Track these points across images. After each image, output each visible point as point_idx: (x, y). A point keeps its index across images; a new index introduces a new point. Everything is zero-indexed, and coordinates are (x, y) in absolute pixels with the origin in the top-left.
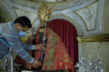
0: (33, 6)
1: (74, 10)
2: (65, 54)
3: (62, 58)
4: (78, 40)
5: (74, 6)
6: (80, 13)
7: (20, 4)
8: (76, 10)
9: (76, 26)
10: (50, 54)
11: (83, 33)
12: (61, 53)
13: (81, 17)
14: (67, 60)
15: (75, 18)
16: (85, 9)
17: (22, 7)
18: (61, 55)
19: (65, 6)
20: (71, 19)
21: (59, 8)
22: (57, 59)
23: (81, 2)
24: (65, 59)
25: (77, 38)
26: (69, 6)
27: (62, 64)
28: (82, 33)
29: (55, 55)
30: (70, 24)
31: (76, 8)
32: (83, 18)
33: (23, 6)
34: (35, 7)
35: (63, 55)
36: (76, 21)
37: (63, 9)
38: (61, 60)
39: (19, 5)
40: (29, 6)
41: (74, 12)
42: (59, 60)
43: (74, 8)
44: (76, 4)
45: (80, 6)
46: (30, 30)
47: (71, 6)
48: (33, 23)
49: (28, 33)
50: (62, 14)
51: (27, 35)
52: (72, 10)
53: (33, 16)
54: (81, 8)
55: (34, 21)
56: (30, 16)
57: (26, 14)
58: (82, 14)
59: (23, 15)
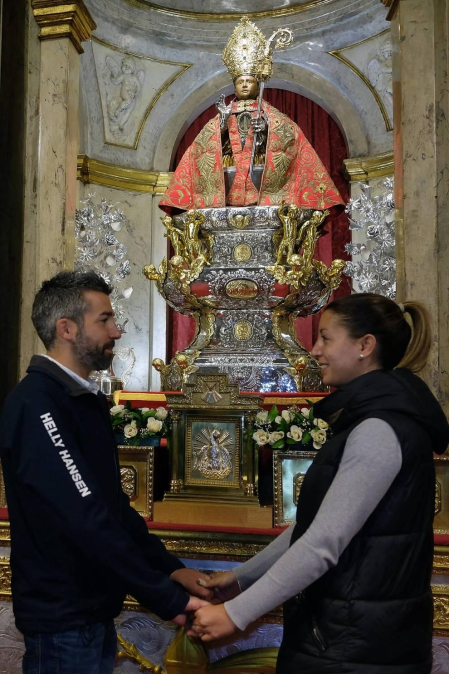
0: (158, 29)
1: (336, 45)
2: (316, 171)
3: (308, 181)
4: (351, 171)
5: (334, 30)
6: (359, 57)
7: (114, 23)
8: (344, 46)
10: (278, 165)
11: (373, 141)
12: (307, 168)
13: (362, 77)
14: (322, 185)
15: (339, 80)
16: (381, 39)
17: (117, 35)
18: (305, 174)
20: (320, 85)
23: (365, 13)
24: (317, 184)
25: (347, 162)
26: (315, 27)
27: (308, 197)
28: (369, 143)
29: (289, 174)
30: (316, 111)
31: (345, 36)
32: (371, 79)
33: (121, 28)
34: (164, 34)
35: (312, 173)
38: (305, 186)
39: (109, 25)
40: (141, 29)
41: (336, 54)
42: (300, 187)
43: (334, 37)
44: (345, 21)
45: (359, 30)
46: (137, 138)
47: (320, 30)
48: (150, 108)
49: (129, 151)
50: (283, 64)
51: (125, 158)
52: (328, 47)
53: (154, 76)
54: (363, 37)
55: (155, 99)
56: (142, 74)
57: (129, 63)
58: (368, 64)
59: (116, 70)
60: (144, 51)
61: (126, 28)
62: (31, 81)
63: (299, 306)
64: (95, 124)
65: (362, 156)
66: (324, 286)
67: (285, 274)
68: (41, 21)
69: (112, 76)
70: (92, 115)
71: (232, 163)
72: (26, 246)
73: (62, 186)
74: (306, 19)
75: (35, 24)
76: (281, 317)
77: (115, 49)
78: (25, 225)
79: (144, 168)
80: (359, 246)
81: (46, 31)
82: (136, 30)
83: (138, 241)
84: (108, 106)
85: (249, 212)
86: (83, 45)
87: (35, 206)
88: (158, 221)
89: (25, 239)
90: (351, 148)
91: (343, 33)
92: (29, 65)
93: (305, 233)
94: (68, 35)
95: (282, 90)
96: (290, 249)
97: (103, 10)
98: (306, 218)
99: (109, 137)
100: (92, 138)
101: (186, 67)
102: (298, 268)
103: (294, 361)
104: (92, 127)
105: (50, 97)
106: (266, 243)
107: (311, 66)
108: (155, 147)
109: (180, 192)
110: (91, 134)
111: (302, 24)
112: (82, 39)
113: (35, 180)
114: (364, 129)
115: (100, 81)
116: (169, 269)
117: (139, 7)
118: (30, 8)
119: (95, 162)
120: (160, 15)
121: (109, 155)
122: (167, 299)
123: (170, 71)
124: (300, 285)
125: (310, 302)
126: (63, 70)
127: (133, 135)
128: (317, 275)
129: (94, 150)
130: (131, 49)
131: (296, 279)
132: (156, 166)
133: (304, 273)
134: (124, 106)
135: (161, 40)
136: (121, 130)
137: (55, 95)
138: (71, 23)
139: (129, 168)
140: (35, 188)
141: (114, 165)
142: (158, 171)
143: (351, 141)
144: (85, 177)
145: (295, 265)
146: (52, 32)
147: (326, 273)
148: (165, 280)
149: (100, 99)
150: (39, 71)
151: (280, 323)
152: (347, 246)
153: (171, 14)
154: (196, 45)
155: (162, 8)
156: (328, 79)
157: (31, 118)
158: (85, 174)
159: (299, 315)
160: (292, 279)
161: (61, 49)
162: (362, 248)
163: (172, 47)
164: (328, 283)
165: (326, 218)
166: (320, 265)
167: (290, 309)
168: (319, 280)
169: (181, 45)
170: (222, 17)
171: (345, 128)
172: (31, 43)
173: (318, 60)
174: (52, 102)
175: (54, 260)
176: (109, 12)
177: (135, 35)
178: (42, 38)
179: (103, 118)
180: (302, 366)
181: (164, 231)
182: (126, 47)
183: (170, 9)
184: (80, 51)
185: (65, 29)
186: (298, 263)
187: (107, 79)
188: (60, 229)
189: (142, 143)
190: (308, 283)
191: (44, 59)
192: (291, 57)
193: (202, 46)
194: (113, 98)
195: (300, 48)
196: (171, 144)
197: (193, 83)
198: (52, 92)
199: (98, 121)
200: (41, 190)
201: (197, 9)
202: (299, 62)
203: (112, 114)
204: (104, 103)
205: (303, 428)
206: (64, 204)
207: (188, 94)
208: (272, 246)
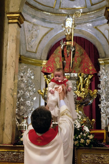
0: (43, 18)
1: (96, 25)
2: (89, 63)
3: (87, 66)
4: (100, 62)
6: (102, 29)
7: (30, 15)
8: (98, 25)
9: (97, 45)
12: (86, 62)
13: (103, 35)
14: (91, 67)
15: (96, 35)
17: (31, 19)
18: (86, 64)
19: (84, 19)
20: (91, 36)
21: (77, 21)
22: (83, 66)
24: (89, 67)
25: (99, 60)
26: (90, 20)
27: (87, 70)
28: (105, 54)
29: (81, 64)
30: (90, 44)
31: (97, 23)
32: (106, 36)
33: (32, 17)
34: (45, 19)
35: (88, 64)
36: (97, 38)
37: (82, 23)
40: (38, 17)
41: (96, 28)
42: (85, 67)
43: (95, 22)
44: (98, 18)
45: (102, 21)
46: (37, 50)
47: (91, 20)
48: (41, 41)
49: (34, 54)
50: (80, 30)
51: (33, 55)
52: (93, 26)
53: (42, 31)
54: (103, 23)
55: (42, 38)
56: (38, 31)
57: (35, 27)
58: (105, 31)
59: (31, 29)
60: (39, 24)
61: (34, 17)
62: (5, 36)
63: (85, 103)
64: (24, 45)
65: (103, 58)
66: (91, 97)
67: (80, 94)
68: (9, 18)
69: (29, 31)
70: (23, 42)
71: (65, 60)
72: (3, 84)
73: (14, 67)
74: (87, 17)
75: (7, 19)
76: (79, 106)
77: (30, 23)
78: (3, 78)
79: (38, 59)
80: (102, 85)
81: (10, 21)
82: (37, 18)
83: (36, 81)
84: (28, 40)
85: (70, 75)
86: (21, 25)
87: (6, 72)
88: (42, 76)
89: (2, 82)
90: (100, 55)
91: (98, 22)
92: (5, 31)
93: (86, 82)
94: (17, 23)
95: (80, 37)
96: (82, 86)
97: (27, 11)
98: (86, 77)
99: (28, 49)
100: (23, 49)
101: (52, 29)
102: (84, 92)
103: (82, 120)
104: (23, 46)
105: (11, 41)
106: (75, 84)
107: (89, 31)
108: (42, 53)
109: (50, 68)
110: (22, 48)
111: (86, 18)
112: (21, 24)
113: (6, 65)
114: (104, 50)
115: (26, 32)
116: (45, 91)
117: (38, 11)
118: (6, 14)
119: (23, 57)
120: (44, 13)
121: (27, 54)
122: (45, 100)
123: (47, 30)
124: (84, 97)
125: (88, 102)
126: (15, 33)
127: (35, 49)
128: (90, 94)
129: (23, 53)
130: (35, 23)
131: (83, 95)
132: (42, 58)
133: (85, 93)
134: (33, 40)
135: (44, 21)
136: (32, 47)
137: (13, 40)
138: (18, 19)
139: (34, 58)
140: (6, 67)
141: (29, 58)
142: (43, 60)
143: (100, 53)
144: (20, 61)
145: (83, 91)
146: (12, 22)
147: (92, 93)
148: (44, 94)
149: (25, 38)
150: (8, 32)
151: (79, 108)
152: (98, 85)
153: (47, 13)
154: (55, 23)
155: (45, 11)
156: (94, 35)
157: (5, 46)
158: (21, 60)
159: (84, 106)
160: (82, 95)
161: (15, 26)
162: (103, 86)
163: (48, 23)
164: (93, 96)
165: (92, 77)
166: (90, 91)
167: (82, 104)
168: (90, 96)
169: (50, 23)
170: (62, 15)
171: (99, 49)
172: (6, 24)
173: (91, 29)
174: (12, 42)
175: (11, 89)
176: (29, 12)
177: (36, 19)
178: (9, 23)
179: (26, 43)
180: (85, 121)
181: (44, 79)
182: (34, 22)
183: (47, 12)
184: (20, 27)
185: (16, 21)
186: (84, 90)
187: (28, 32)
188: (13, 79)
189: (38, 51)
190: (87, 96)
191: (10, 29)
192: (83, 28)
193: (56, 23)
194: (29, 38)
195: (85, 25)
196: (47, 52)
197: (53, 34)
198: (12, 39)
199: (25, 44)
200: (8, 68)
201: (55, 12)
202: (85, 29)
203: (29, 42)
204: (26, 39)
205: (84, 139)
206: (15, 72)
207: (52, 37)
208: (77, 85)
